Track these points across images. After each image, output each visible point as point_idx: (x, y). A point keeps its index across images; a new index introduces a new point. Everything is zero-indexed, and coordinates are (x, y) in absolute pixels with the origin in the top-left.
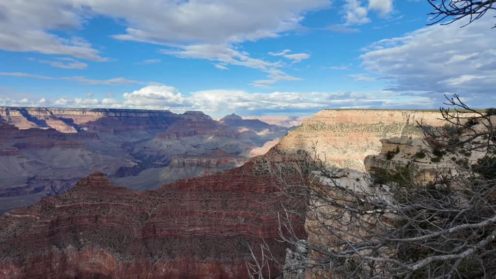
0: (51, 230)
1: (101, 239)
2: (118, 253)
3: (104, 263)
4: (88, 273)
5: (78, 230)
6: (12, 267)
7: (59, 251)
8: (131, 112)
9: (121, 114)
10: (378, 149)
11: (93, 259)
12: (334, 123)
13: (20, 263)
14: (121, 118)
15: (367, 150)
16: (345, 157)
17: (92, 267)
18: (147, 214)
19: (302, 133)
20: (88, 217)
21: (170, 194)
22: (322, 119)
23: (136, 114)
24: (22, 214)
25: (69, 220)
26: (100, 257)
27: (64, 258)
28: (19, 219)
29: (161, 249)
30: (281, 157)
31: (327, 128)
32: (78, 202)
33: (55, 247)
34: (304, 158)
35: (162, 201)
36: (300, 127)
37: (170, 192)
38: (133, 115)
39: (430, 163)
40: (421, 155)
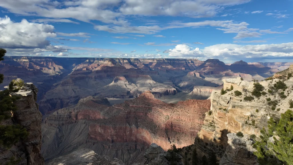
0: (127, 116)
1: (147, 125)
2: (153, 134)
3: (147, 137)
4: (140, 140)
5: (138, 118)
6: (112, 129)
7: (129, 127)
11: (143, 134)
13: (115, 128)
17: (142, 138)
18: (169, 116)
20: (142, 113)
21: (182, 107)
24: (118, 107)
25: (135, 112)
26: (146, 134)
27: (131, 130)
28: (117, 109)
29: (175, 137)
32: (139, 105)
33: (128, 124)
35: (177, 110)
37: (182, 106)
39: (241, 101)
40: (238, 94)
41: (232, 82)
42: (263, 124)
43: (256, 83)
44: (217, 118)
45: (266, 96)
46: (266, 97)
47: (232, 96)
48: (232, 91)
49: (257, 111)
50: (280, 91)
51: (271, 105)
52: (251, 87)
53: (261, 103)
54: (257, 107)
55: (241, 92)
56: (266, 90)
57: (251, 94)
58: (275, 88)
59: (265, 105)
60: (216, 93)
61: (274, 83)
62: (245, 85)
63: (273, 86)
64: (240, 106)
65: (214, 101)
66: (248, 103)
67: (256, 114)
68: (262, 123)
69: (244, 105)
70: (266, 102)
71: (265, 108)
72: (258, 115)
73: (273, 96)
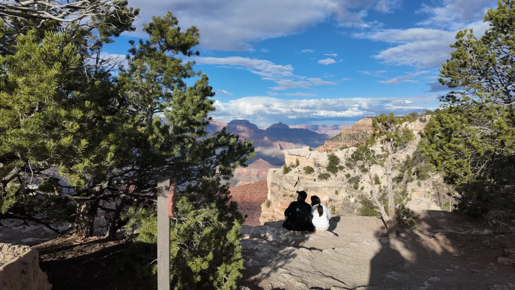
19: (339, 144)
22: (363, 128)
36: (337, 137)
39: (315, 180)
40: (309, 170)
41: (297, 154)
42: (347, 211)
43: (330, 154)
44: (279, 211)
45: (344, 171)
46: (344, 173)
47: (299, 175)
48: (299, 167)
49: (337, 193)
50: (360, 163)
51: (352, 183)
52: (324, 160)
53: (339, 182)
54: (335, 187)
55: (313, 167)
56: (342, 163)
57: (325, 170)
58: (353, 159)
59: (345, 184)
60: (276, 172)
61: (351, 153)
62: (317, 158)
63: (350, 157)
64: (315, 188)
65: (273, 184)
66: (324, 183)
67: (336, 197)
68: (345, 209)
69: (320, 186)
70: (346, 180)
71: (345, 188)
72: (338, 199)
73: (353, 170)
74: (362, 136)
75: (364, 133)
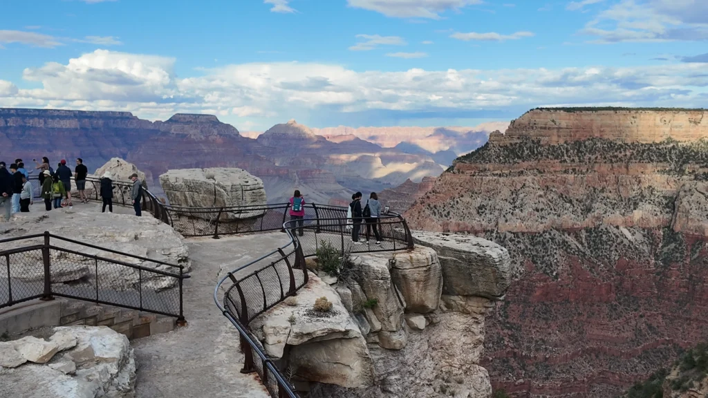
8: (33, 117)
9: (7, 122)
10: (664, 202)
12: (562, 142)
14: (9, 131)
15: (640, 204)
16: (588, 221)
19: (487, 166)
22: (532, 133)
23: (45, 123)
30: (440, 222)
31: (544, 154)
34: (493, 223)
36: (481, 152)
38: (39, 123)
74: (530, 149)
75: (533, 141)
